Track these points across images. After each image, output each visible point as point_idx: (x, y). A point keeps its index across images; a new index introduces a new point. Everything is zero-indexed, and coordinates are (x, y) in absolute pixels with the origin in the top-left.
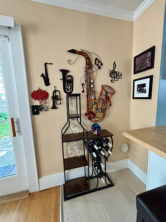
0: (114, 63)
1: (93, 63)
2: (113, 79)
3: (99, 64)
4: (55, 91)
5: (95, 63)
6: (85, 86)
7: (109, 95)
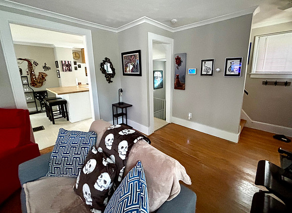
0: (45, 63)
1: (32, 63)
2: (45, 70)
3: (36, 64)
5: (34, 64)
6: (29, 73)
7: (44, 76)
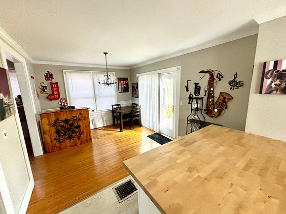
0: (236, 74)
2: (233, 87)
4: (190, 94)
5: (217, 77)
6: (207, 92)
7: (226, 100)
